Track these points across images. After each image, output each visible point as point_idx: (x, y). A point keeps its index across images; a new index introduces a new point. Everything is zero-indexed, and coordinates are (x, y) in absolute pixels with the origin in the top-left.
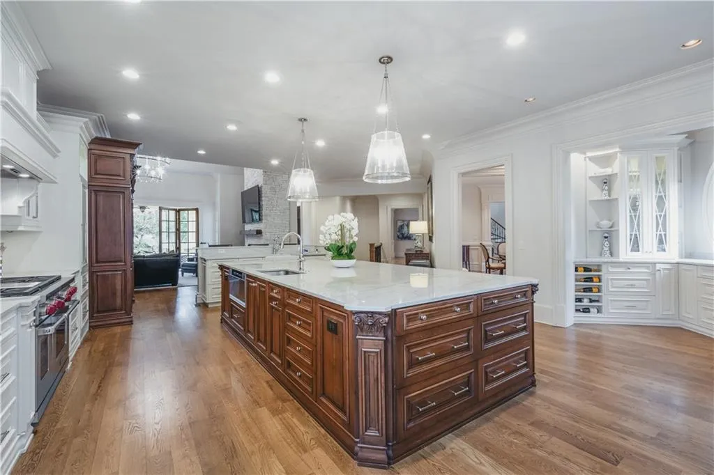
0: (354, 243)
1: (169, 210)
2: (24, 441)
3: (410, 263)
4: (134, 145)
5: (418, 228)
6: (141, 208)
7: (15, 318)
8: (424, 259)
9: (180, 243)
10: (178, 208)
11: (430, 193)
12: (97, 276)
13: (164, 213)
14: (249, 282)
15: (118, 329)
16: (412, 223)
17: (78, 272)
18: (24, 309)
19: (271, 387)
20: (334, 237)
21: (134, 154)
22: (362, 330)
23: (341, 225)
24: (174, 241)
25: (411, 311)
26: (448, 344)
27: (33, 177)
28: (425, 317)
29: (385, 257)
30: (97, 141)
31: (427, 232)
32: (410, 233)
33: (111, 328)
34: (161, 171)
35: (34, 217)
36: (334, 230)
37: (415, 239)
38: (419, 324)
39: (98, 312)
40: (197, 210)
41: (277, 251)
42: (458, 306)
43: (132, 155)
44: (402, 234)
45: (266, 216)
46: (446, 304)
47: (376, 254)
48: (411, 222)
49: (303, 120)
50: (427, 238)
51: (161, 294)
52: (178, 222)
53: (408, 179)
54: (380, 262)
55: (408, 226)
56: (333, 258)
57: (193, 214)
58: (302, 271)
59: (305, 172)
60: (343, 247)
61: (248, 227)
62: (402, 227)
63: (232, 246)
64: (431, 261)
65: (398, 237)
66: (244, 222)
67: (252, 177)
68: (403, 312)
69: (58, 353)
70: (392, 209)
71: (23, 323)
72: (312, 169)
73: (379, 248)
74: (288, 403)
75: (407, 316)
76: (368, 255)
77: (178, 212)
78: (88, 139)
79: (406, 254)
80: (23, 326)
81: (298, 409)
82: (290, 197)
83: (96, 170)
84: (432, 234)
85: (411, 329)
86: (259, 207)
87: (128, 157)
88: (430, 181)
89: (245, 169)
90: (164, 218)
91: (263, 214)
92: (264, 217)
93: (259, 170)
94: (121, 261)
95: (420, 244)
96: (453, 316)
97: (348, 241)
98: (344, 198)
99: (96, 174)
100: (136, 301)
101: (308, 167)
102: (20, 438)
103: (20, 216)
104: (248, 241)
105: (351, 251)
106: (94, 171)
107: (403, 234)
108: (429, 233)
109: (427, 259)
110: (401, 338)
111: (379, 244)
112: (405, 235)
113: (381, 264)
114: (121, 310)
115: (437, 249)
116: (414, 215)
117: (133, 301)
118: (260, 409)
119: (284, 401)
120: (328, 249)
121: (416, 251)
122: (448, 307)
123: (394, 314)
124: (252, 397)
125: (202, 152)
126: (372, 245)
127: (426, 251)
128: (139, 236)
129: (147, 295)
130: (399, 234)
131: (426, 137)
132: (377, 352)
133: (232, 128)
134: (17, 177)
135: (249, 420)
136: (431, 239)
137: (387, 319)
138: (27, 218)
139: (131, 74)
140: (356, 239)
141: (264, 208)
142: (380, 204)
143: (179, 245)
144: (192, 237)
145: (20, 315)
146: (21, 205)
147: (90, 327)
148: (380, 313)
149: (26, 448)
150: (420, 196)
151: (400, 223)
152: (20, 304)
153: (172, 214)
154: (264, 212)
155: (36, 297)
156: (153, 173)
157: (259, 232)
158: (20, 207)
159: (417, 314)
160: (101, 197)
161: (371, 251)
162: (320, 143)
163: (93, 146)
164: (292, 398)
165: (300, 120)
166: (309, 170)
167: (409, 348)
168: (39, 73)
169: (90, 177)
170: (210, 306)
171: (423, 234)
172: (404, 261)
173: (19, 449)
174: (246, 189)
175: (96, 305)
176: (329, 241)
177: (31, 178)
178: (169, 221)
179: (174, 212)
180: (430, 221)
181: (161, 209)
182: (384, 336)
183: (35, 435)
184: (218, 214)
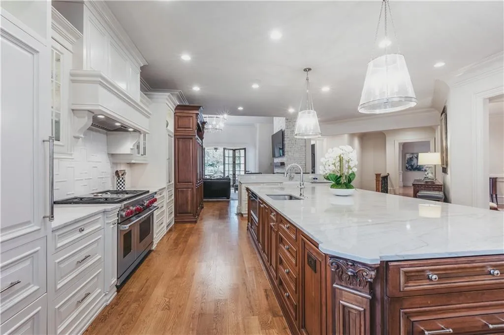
0: (353, 174)
1: (229, 149)
2: (108, 297)
3: (418, 194)
4: (197, 108)
5: (429, 159)
6: (215, 149)
7: (101, 218)
8: (436, 191)
9: (235, 171)
10: (234, 148)
11: (443, 124)
12: (179, 191)
13: (226, 152)
14: (259, 202)
15: (188, 226)
16: (421, 155)
17: (165, 188)
18: (108, 213)
19: (267, 296)
20: (332, 167)
21: (198, 114)
22: (341, 278)
23: (340, 157)
24: (232, 170)
25: (411, 266)
26: (477, 318)
27: (135, 131)
28: (434, 277)
29: (392, 186)
30: (178, 108)
31: (440, 163)
32: (419, 164)
33: (186, 224)
34: (221, 125)
35: (142, 155)
36: (332, 161)
37: (426, 171)
38: (425, 285)
39: (180, 213)
40: (245, 149)
41: (293, 178)
42: (495, 267)
43: (197, 114)
44: (410, 165)
45: (288, 151)
46: (473, 262)
47: (383, 184)
48: (419, 154)
49: (307, 70)
50: (440, 169)
51: (219, 204)
52: (234, 157)
53: (413, 104)
54: (387, 192)
55: (417, 158)
56: (332, 187)
57: (242, 152)
58: (302, 197)
59: (309, 113)
60: (340, 177)
61: (277, 160)
62: (411, 159)
63: (261, 174)
64: (444, 193)
65: (407, 168)
66: (274, 156)
67: (279, 124)
68: (398, 268)
69: (141, 239)
70: (400, 144)
71: (107, 222)
72: (315, 110)
73: (385, 178)
74: (278, 318)
75: (405, 272)
76: (373, 184)
77: (234, 150)
78: (173, 107)
79: (413, 185)
80: (107, 223)
81: (285, 328)
82: (296, 135)
83: (178, 125)
84: (447, 165)
85: (411, 291)
86: (283, 146)
87: (194, 116)
88: (444, 111)
89: (274, 118)
90: (227, 155)
91: (286, 150)
92: (286, 153)
93: (282, 118)
94: (190, 182)
95: (430, 175)
96: (486, 281)
97: (345, 171)
98: (352, 135)
99: (178, 128)
100: (204, 208)
101: (312, 109)
102: (105, 295)
103: (132, 154)
104: (276, 170)
105: (350, 181)
106: (177, 127)
107: (412, 166)
108: (443, 164)
109: (441, 191)
110: (397, 300)
111: (386, 174)
112: (415, 166)
113: (388, 195)
114: (191, 213)
115: (451, 180)
116: (425, 147)
117: (202, 208)
118: (253, 317)
119: (275, 315)
120: (327, 178)
121: (426, 182)
122: (476, 267)
123: (384, 268)
124: (250, 302)
125: (240, 108)
126: (378, 175)
127: (439, 181)
128: (217, 166)
129: (211, 204)
130: (407, 165)
131: (440, 65)
132: (360, 311)
133: (255, 86)
134: (128, 131)
135: (241, 326)
136: (445, 170)
137: (373, 273)
138: (138, 155)
139: (186, 57)
140: (355, 170)
141: (286, 146)
142: (388, 139)
143: (235, 172)
144: (242, 166)
145: (105, 216)
146: (132, 147)
147: (175, 222)
148: (364, 265)
149: (109, 302)
150: (431, 129)
151: (408, 156)
152: (105, 209)
153: (231, 152)
154: (286, 149)
155: (119, 205)
156: (218, 127)
157: (283, 164)
158: (132, 149)
159: (423, 271)
160: (181, 142)
161: (377, 180)
162: (326, 89)
163: (177, 111)
164: (281, 313)
165: (305, 70)
166: (312, 111)
167: (408, 316)
168: (142, 68)
169: (175, 130)
170: (244, 216)
171: (435, 166)
172: (411, 191)
173: (105, 302)
174: (274, 133)
175: (178, 209)
176: (328, 172)
177: (134, 131)
178: (240, 157)
179: (232, 151)
180: (444, 152)
181: (224, 149)
182: (370, 295)
183: (118, 293)
184: (257, 151)
